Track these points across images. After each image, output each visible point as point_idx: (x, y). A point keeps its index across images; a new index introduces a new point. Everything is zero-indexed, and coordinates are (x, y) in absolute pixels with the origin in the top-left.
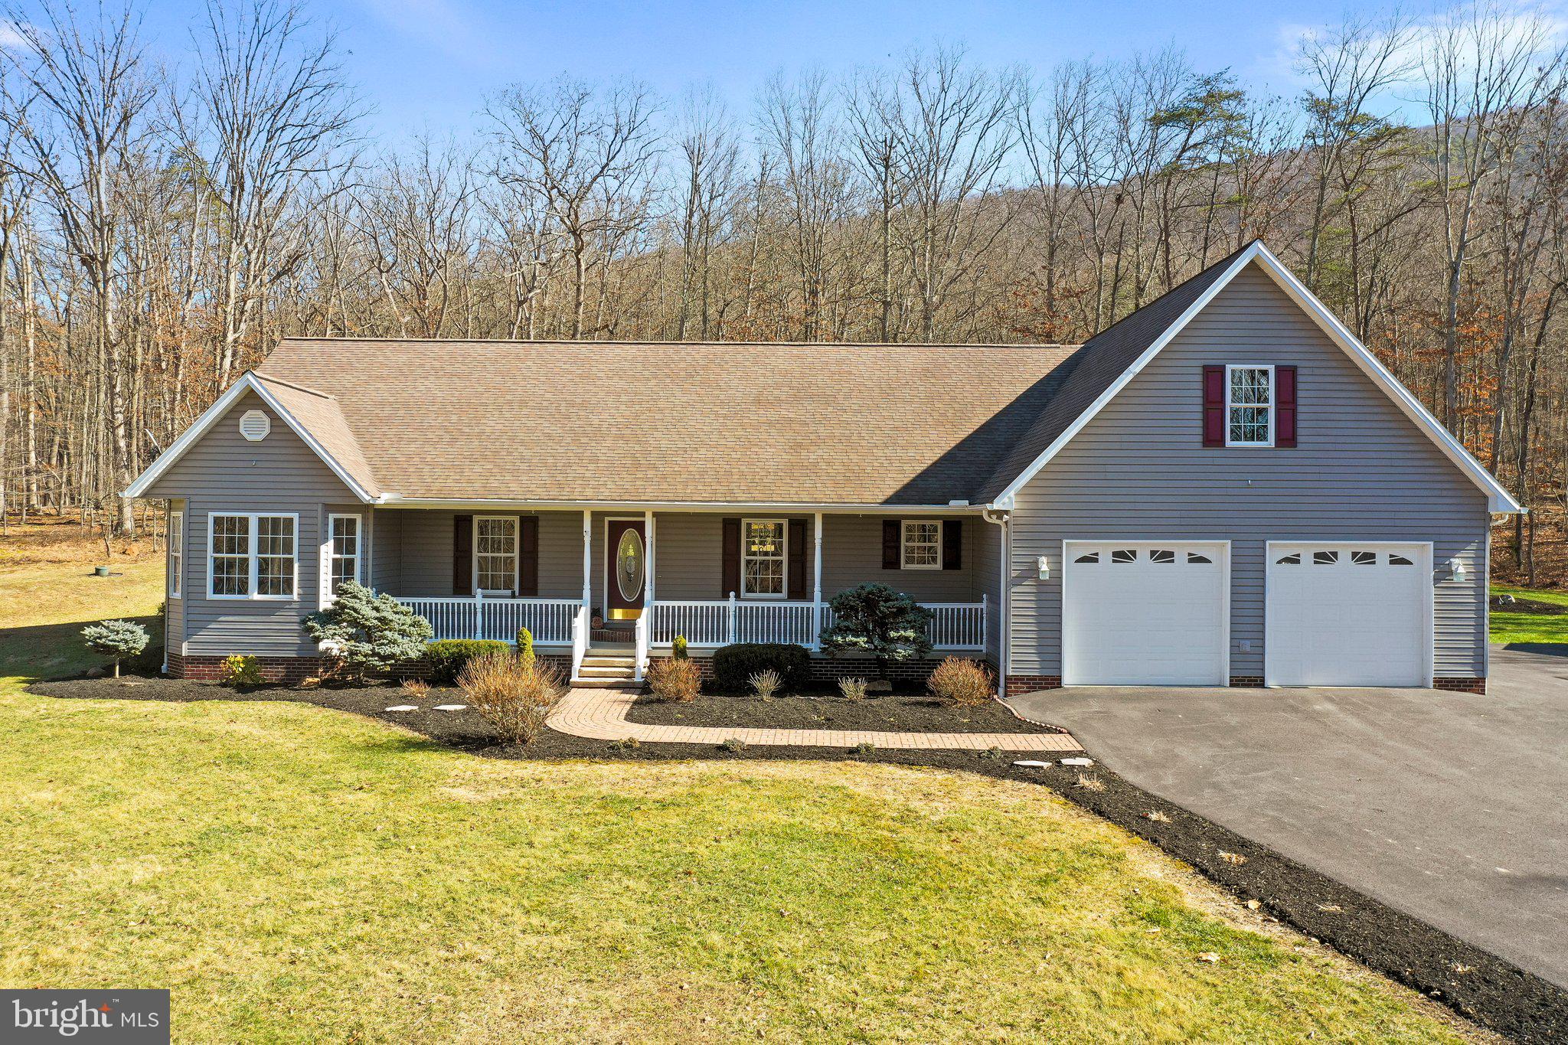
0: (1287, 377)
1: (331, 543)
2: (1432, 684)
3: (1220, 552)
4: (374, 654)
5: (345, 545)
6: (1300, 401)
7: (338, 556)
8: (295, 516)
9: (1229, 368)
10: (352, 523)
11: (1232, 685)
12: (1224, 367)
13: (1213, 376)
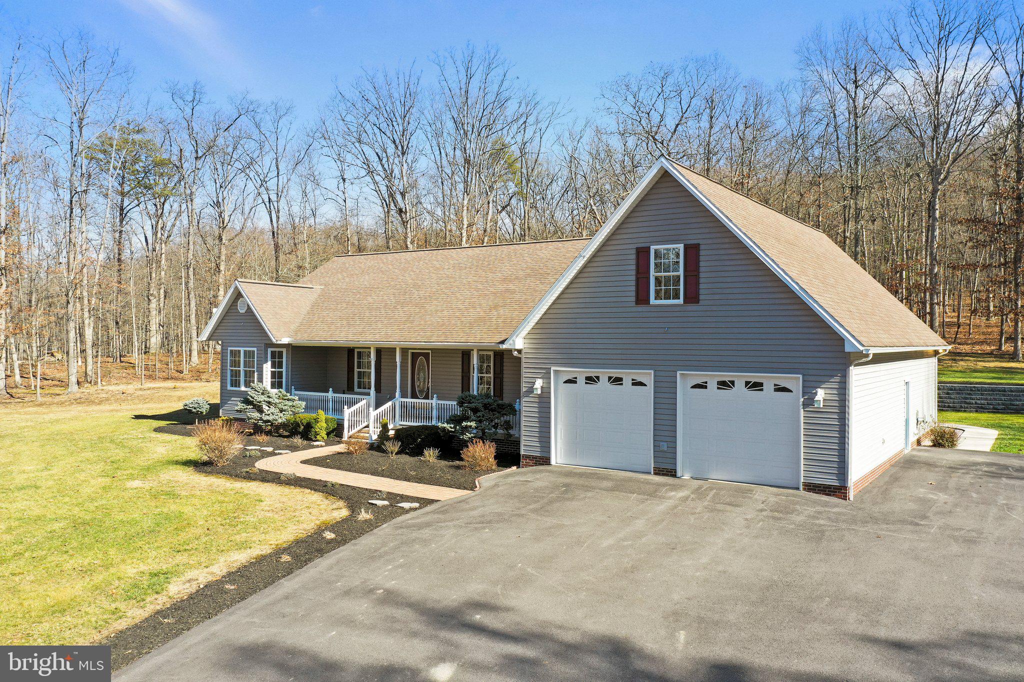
0: (692, 252)
1: (269, 363)
2: (801, 487)
3: (647, 377)
4: (261, 419)
5: (277, 364)
6: (701, 269)
7: (274, 370)
8: (255, 349)
9: (653, 248)
10: (281, 353)
11: (655, 474)
12: (649, 248)
13: (642, 254)
